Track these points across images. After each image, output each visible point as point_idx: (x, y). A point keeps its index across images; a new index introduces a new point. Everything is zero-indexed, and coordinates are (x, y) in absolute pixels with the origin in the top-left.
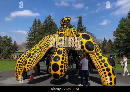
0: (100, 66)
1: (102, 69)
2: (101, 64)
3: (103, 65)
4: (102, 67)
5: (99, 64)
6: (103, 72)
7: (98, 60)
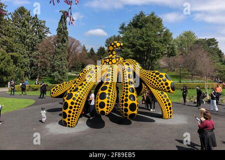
0: (163, 101)
1: (164, 104)
2: (164, 100)
3: (165, 100)
4: (165, 102)
5: (162, 99)
6: (166, 107)
7: (161, 95)
